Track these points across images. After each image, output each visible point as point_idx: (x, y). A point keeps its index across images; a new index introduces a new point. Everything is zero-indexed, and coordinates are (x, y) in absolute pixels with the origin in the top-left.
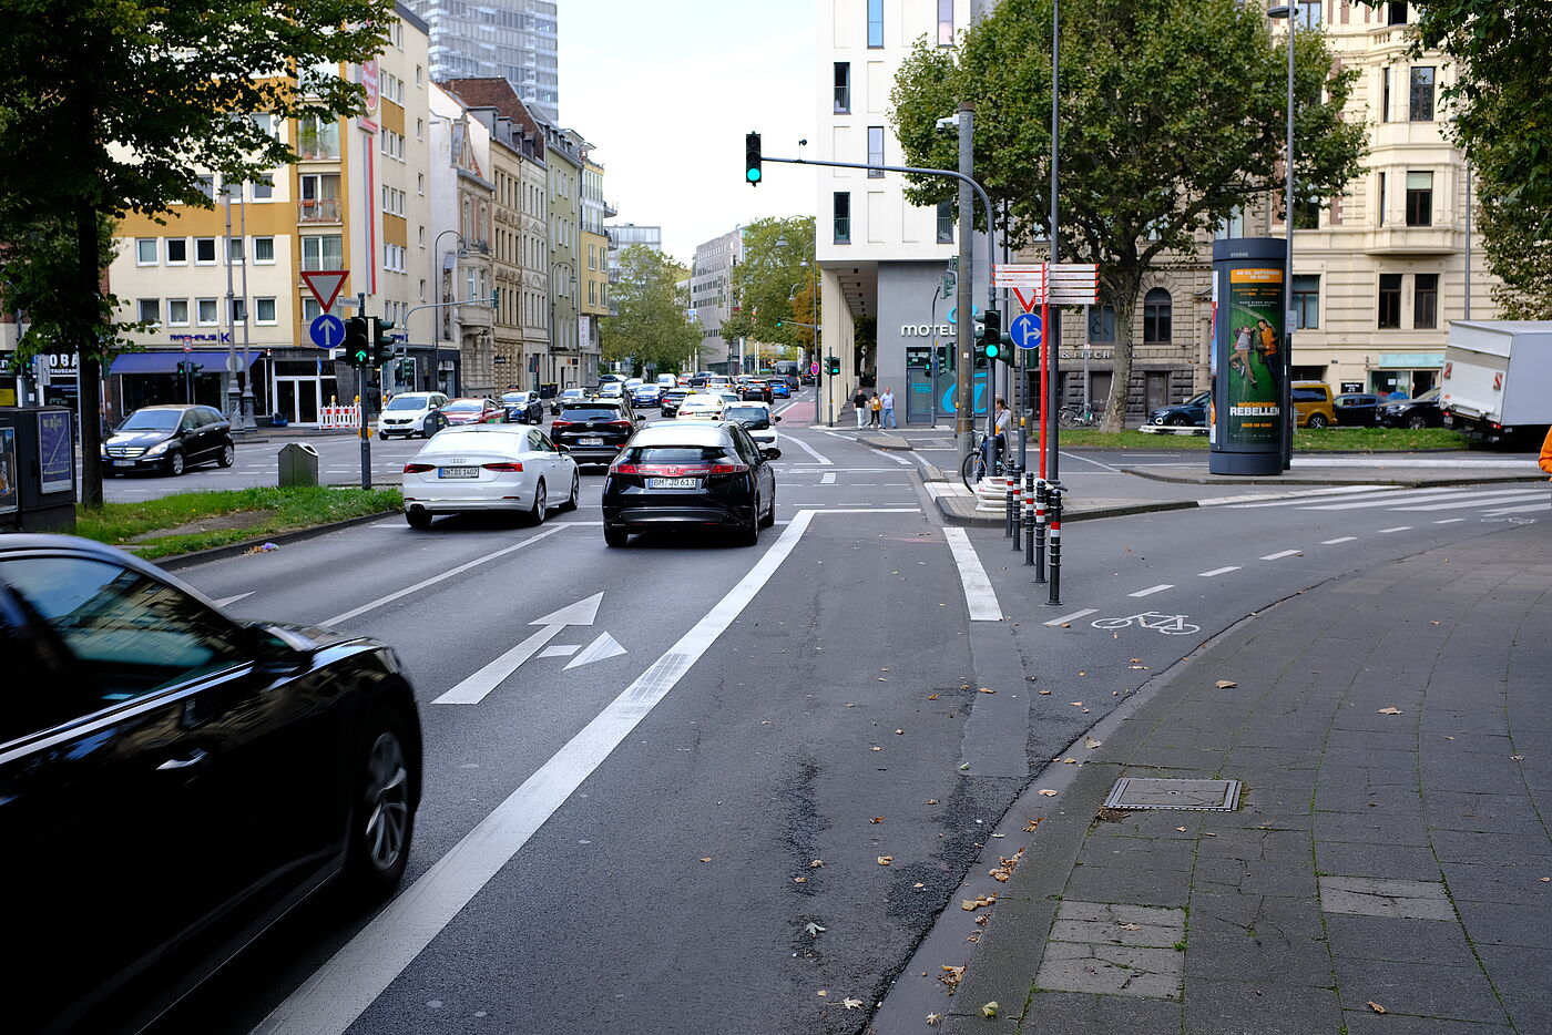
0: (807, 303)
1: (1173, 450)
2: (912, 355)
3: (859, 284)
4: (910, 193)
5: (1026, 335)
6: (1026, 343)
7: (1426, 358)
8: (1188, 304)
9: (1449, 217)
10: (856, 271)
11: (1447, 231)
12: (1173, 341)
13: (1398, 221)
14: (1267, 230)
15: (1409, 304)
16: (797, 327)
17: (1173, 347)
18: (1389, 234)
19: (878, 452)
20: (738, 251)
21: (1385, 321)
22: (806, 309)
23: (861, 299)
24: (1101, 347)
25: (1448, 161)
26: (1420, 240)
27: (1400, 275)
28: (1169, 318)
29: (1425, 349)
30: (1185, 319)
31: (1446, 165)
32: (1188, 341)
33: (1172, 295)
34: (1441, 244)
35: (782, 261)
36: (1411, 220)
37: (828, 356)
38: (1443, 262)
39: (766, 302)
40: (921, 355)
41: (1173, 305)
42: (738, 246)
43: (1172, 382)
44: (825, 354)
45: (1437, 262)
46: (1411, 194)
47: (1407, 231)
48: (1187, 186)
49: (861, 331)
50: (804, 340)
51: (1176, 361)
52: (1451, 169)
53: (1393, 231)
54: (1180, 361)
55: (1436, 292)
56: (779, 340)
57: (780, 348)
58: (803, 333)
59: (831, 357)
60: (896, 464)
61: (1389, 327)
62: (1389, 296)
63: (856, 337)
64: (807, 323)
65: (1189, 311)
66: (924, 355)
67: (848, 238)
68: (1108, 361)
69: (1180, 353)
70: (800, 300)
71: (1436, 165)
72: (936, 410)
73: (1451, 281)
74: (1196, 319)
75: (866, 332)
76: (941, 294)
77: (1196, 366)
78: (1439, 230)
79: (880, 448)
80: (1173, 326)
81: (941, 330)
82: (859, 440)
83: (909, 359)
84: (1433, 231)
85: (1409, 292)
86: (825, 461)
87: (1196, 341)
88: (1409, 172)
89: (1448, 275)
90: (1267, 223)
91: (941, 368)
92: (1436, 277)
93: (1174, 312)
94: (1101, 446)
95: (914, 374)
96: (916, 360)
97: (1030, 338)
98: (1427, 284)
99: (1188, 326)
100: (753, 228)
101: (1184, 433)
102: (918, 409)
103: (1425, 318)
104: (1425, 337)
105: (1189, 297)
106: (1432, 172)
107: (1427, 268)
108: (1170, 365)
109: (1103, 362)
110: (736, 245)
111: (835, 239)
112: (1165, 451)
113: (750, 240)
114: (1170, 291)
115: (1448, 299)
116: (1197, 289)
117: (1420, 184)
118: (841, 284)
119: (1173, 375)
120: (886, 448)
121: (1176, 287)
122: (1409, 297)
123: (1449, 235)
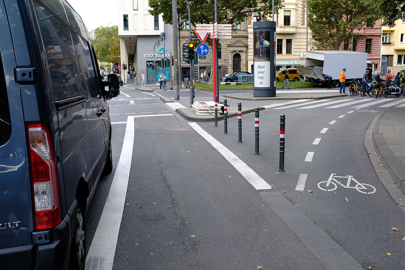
0: (114, 50)
1: (232, 89)
2: (148, 63)
3: (130, 43)
4: (150, 11)
5: (202, 51)
6: (202, 54)
7: (289, 62)
8: (226, 48)
9: (295, 23)
10: (130, 39)
11: (295, 27)
12: (222, 58)
13: (282, 24)
14: (247, 26)
15: (285, 47)
16: (111, 57)
17: (222, 60)
18: (279, 28)
19: (143, 92)
20: (93, 37)
21: (278, 52)
22: (114, 52)
23: (131, 48)
24: (202, 60)
25: (294, 8)
26: (287, 30)
27: (282, 39)
28: (221, 52)
29: (289, 60)
30: (225, 52)
31: (294, 9)
32: (226, 58)
33: (221, 45)
34: (293, 31)
35: (106, 38)
36: (285, 24)
37: (123, 64)
38: (293, 36)
39: (102, 50)
40: (150, 63)
41: (222, 48)
42: (93, 35)
43: (222, 70)
44: (122, 63)
45: (292, 36)
46: (285, 17)
47: (284, 27)
48: (230, 11)
49: (130, 58)
50: (113, 61)
51: (223, 64)
52: (295, 10)
53: (281, 27)
54: (224, 64)
55: (291, 44)
56: (106, 61)
57: (106, 63)
58: (113, 58)
59: (124, 64)
60: (151, 96)
61: (280, 54)
62: (279, 45)
63: (129, 59)
64: (114, 56)
65: (226, 50)
66: (152, 63)
67: (128, 28)
68: (204, 64)
69: (224, 61)
70: (112, 49)
71: (291, 9)
72: (156, 79)
73: (295, 41)
74: (228, 52)
75: (132, 58)
76: (157, 44)
77: (228, 65)
78: (292, 27)
79: (144, 91)
80: (222, 54)
81: (156, 56)
82: (136, 89)
83: (147, 64)
84: (291, 27)
85: (285, 44)
86: (128, 96)
87: (228, 58)
88: (284, 11)
89: (294, 39)
90: (247, 25)
91: (157, 67)
92: (291, 40)
93: (222, 50)
94: (210, 89)
95: (149, 69)
96: (149, 65)
97: (204, 52)
98: (289, 42)
99: (226, 54)
100: (97, 29)
101: (233, 84)
102: (150, 79)
103: (289, 51)
104: (289, 56)
105: (226, 45)
106: (290, 11)
107: (289, 38)
108: (221, 65)
109: (203, 64)
110: (92, 35)
111: (124, 29)
112: (230, 90)
113: (97, 33)
114: (221, 44)
115: (295, 46)
116: (228, 43)
117: (287, 14)
118: (125, 43)
119: (222, 68)
120: (145, 91)
121: (222, 42)
122: (285, 46)
123: (295, 28)
